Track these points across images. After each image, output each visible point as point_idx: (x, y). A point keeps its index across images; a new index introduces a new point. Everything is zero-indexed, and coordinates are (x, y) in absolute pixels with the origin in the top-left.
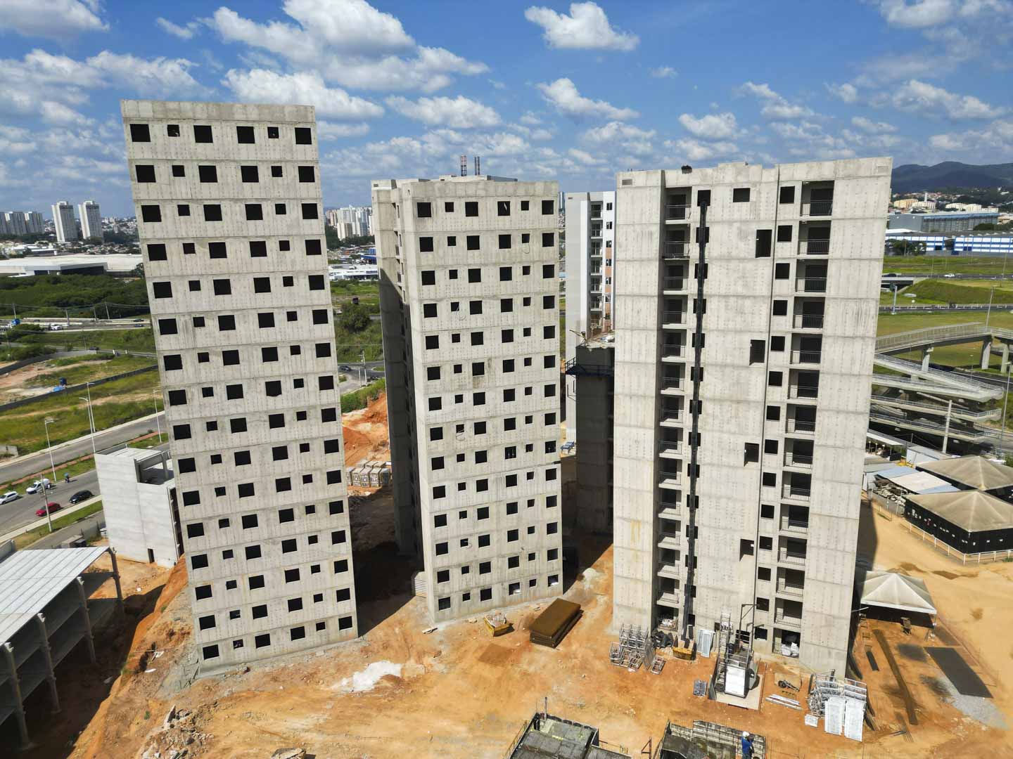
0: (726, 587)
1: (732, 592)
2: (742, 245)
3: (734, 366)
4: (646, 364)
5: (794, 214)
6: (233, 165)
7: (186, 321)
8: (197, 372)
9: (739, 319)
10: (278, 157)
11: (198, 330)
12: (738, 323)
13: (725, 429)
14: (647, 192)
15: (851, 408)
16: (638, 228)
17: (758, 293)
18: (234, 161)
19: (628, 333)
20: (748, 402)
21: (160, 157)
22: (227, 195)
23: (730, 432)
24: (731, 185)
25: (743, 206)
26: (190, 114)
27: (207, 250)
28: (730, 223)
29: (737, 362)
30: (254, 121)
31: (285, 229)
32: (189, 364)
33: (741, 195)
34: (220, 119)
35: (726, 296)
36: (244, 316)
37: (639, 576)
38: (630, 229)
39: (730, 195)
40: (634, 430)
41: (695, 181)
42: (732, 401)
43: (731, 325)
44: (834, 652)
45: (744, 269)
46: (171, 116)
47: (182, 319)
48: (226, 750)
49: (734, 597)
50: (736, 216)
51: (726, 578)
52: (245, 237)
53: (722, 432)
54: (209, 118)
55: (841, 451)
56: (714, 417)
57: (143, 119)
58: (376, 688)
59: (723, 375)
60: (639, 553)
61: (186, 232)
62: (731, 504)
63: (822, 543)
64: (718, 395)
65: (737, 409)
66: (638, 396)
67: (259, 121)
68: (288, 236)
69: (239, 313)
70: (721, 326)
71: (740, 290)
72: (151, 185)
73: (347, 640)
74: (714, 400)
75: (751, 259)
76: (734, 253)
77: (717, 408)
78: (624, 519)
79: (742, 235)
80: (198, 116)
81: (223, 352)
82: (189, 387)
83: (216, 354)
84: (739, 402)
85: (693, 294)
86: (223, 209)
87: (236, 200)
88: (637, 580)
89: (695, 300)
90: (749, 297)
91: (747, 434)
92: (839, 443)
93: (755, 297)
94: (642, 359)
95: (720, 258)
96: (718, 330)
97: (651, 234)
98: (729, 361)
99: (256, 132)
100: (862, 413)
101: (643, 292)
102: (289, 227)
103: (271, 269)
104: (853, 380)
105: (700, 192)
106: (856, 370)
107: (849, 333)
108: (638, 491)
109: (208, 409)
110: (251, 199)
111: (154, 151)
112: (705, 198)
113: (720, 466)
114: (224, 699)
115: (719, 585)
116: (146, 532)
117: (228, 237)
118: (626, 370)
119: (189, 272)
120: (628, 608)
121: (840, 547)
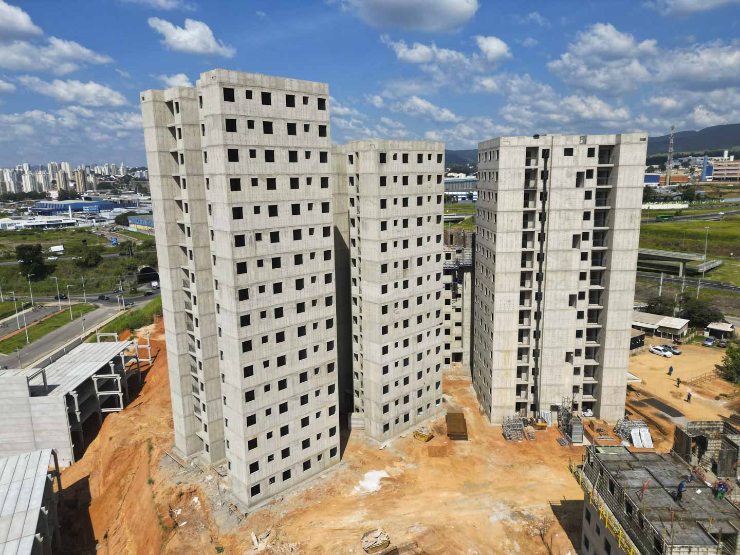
0: (557, 383)
1: (561, 385)
2: (568, 180)
3: (563, 251)
4: (515, 252)
5: (594, 163)
6: (283, 122)
7: (251, 237)
8: (257, 273)
9: (567, 223)
10: (308, 118)
11: (258, 243)
12: (566, 225)
13: (558, 288)
14: (518, 149)
15: (628, 268)
16: (512, 171)
17: (577, 208)
18: (283, 119)
19: (505, 235)
20: (570, 271)
21: (241, 114)
22: (278, 144)
23: (562, 290)
24: (563, 146)
25: (570, 158)
26: (260, 84)
27: (265, 184)
28: (563, 168)
29: (565, 248)
30: (295, 92)
31: (310, 168)
32: (252, 269)
33: (569, 152)
34: (276, 89)
35: (560, 210)
36: (285, 232)
37: (508, 386)
38: (507, 171)
39: (562, 152)
40: (507, 294)
41: (541, 144)
42: (562, 271)
43: (562, 227)
44: (618, 407)
45: (569, 193)
46: (248, 84)
47: (249, 235)
48: (318, 548)
49: (561, 388)
50: (566, 164)
51: (558, 377)
52: (287, 174)
53: (557, 290)
54: (270, 88)
55: (622, 292)
56: (552, 281)
57: (232, 85)
58: (382, 487)
59: (558, 256)
60: (509, 371)
61: (254, 170)
62: (561, 332)
63: (613, 347)
64: (554, 268)
65: (565, 276)
66: (510, 273)
67: (299, 92)
68: (311, 174)
69: (283, 229)
70: (557, 228)
71: (567, 206)
72: (234, 133)
73: (335, 464)
74: (552, 271)
75: (574, 189)
76: (565, 185)
77: (554, 276)
78: (500, 351)
79: (569, 175)
80: (264, 85)
81: (273, 259)
82: (251, 286)
83: (267, 260)
84: (566, 271)
85: (538, 210)
86: (275, 153)
87: (284, 148)
88: (506, 388)
89: (540, 213)
90: (572, 210)
91: (570, 290)
92: (622, 289)
93: (575, 210)
94: (513, 250)
95: (557, 188)
96: (555, 230)
97: (520, 174)
98: (561, 248)
99: (296, 99)
100: (633, 271)
101: (515, 209)
102: (313, 168)
103: (302, 197)
104: (630, 252)
105: (544, 150)
106: (630, 247)
107: (627, 227)
108: (509, 332)
109: (261, 302)
110: (292, 148)
111: (237, 108)
112: (546, 154)
113: (555, 310)
114: (282, 520)
115: (553, 382)
116: (38, 440)
117: (278, 174)
118: (503, 257)
119: (254, 200)
120: (501, 407)
121: (622, 347)
